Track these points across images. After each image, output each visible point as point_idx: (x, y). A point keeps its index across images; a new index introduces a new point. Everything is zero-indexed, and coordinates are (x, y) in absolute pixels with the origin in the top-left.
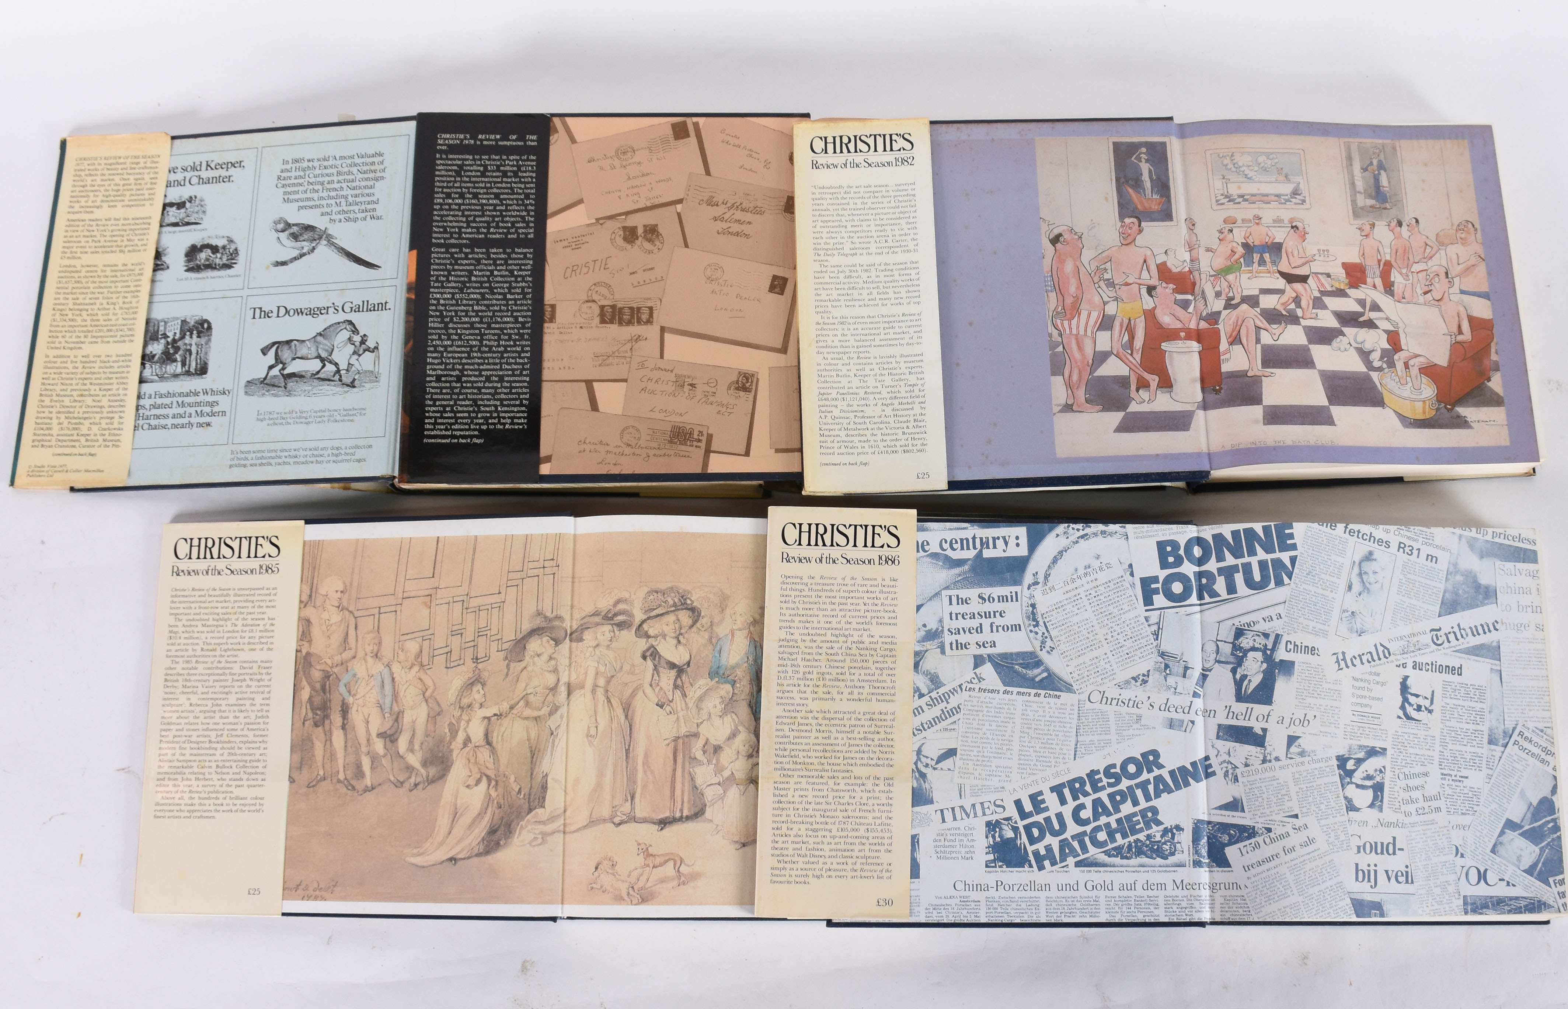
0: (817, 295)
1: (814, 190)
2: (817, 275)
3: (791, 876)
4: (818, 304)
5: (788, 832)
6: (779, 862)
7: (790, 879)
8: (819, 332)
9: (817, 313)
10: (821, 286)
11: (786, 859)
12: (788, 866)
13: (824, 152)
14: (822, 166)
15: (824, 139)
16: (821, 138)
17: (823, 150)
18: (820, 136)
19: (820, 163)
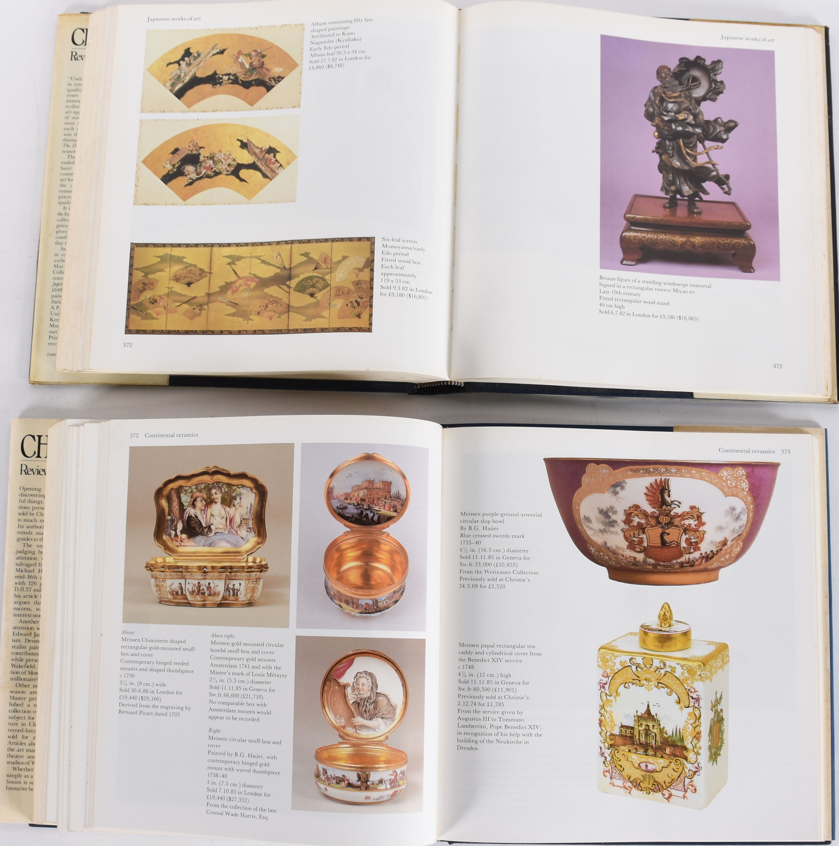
0: (62, 185)
1: (70, 81)
2: (64, 166)
3: (25, 783)
4: (62, 194)
5: (23, 741)
6: (14, 769)
7: (25, 786)
8: (60, 223)
9: (60, 203)
10: (66, 177)
11: (21, 766)
12: (23, 773)
13: (84, 44)
14: (81, 58)
15: (85, 31)
16: (83, 30)
17: (83, 41)
18: (82, 28)
19: (78, 54)
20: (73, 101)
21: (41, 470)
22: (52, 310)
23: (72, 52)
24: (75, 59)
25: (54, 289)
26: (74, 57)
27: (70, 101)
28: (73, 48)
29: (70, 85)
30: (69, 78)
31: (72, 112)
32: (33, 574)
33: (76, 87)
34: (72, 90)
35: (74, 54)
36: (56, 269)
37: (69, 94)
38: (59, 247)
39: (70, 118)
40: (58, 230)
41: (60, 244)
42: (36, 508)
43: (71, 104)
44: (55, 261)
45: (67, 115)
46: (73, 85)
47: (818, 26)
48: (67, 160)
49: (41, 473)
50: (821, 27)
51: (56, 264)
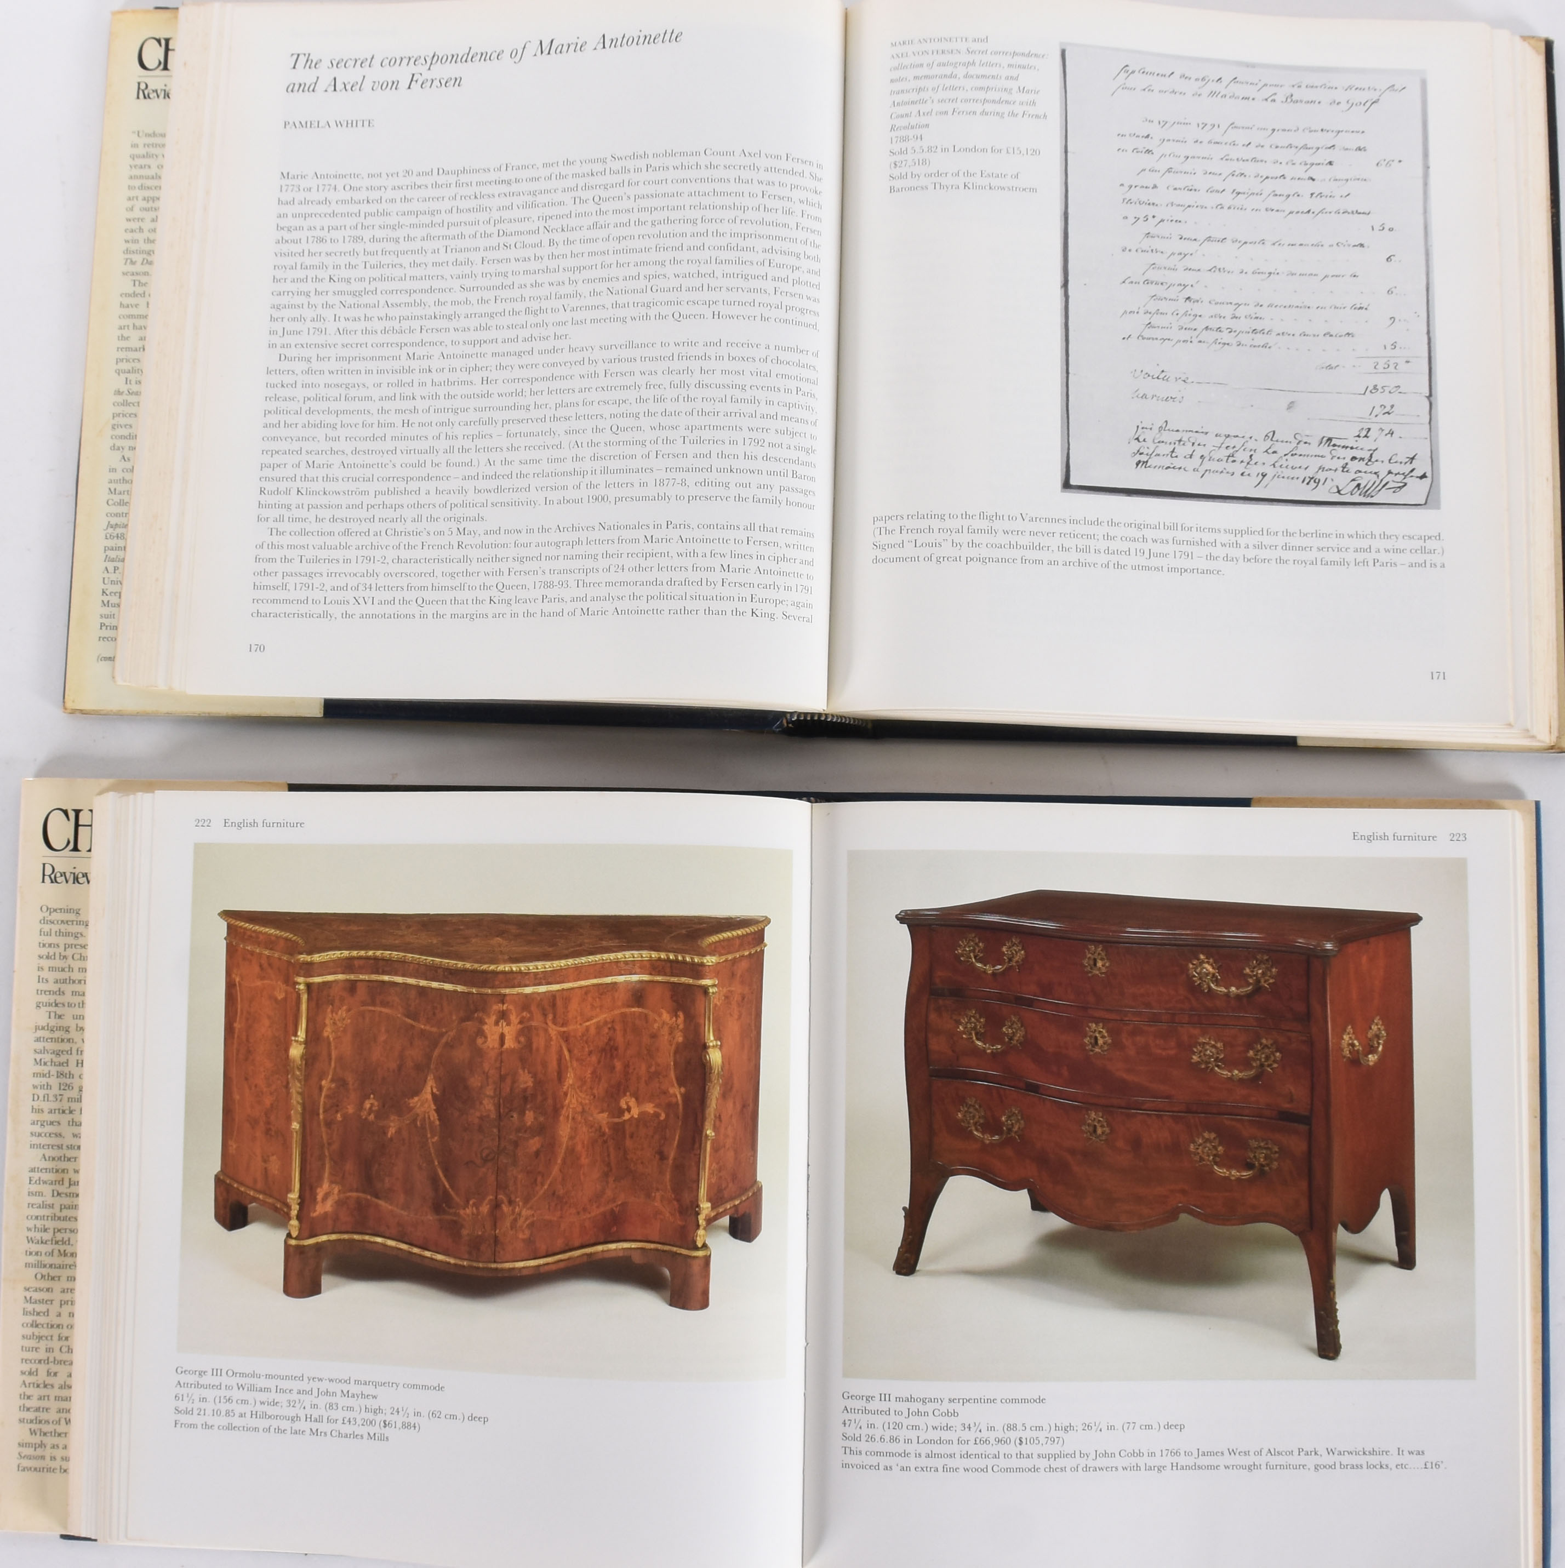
0: (123, 338)
1: (136, 139)
2: (127, 301)
3: (53, 1458)
4: (122, 355)
5: (50, 1380)
6: (33, 1432)
7: (53, 1464)
8: (119, 409)
9: (118, 372)
10: (132, 322)
11: (46, 1428)
12: (49, 1441)
13: (162, 66)
14: (155, 94)
15: (163, 42)
16: (159, 41)
17: (160, 63)
18: (157, 37)
19: (151, 87)
20: (141, 177)
21: (80, 875)
22: (106, 575)
23: (139, 84)
24: (145, 97)
25: (108, 535)
26: (143, 93)
27: (136, 177)
28: (140, 76)
29: (135, 146)
30: (134, 132)
31: (140, 198)
32: (66, 1070)
33: (147, 149)
34: (139, 157)
35: (143, 86)
36: (113, 496)
37: (133, 163)
38: (118, 454)
39: (136, 209)
40: (115, 422)
41: (119, 449)
42: (71, 946)
43: (137, 183)
44: (111, 482)
45: (129, 204)
46: (141, 146)
47: (1533, 37)
48: (130, 289)
49: (80, 880)
50: (1537, 39)
51: (113, 486)
